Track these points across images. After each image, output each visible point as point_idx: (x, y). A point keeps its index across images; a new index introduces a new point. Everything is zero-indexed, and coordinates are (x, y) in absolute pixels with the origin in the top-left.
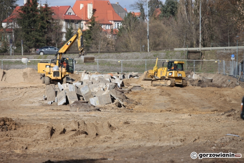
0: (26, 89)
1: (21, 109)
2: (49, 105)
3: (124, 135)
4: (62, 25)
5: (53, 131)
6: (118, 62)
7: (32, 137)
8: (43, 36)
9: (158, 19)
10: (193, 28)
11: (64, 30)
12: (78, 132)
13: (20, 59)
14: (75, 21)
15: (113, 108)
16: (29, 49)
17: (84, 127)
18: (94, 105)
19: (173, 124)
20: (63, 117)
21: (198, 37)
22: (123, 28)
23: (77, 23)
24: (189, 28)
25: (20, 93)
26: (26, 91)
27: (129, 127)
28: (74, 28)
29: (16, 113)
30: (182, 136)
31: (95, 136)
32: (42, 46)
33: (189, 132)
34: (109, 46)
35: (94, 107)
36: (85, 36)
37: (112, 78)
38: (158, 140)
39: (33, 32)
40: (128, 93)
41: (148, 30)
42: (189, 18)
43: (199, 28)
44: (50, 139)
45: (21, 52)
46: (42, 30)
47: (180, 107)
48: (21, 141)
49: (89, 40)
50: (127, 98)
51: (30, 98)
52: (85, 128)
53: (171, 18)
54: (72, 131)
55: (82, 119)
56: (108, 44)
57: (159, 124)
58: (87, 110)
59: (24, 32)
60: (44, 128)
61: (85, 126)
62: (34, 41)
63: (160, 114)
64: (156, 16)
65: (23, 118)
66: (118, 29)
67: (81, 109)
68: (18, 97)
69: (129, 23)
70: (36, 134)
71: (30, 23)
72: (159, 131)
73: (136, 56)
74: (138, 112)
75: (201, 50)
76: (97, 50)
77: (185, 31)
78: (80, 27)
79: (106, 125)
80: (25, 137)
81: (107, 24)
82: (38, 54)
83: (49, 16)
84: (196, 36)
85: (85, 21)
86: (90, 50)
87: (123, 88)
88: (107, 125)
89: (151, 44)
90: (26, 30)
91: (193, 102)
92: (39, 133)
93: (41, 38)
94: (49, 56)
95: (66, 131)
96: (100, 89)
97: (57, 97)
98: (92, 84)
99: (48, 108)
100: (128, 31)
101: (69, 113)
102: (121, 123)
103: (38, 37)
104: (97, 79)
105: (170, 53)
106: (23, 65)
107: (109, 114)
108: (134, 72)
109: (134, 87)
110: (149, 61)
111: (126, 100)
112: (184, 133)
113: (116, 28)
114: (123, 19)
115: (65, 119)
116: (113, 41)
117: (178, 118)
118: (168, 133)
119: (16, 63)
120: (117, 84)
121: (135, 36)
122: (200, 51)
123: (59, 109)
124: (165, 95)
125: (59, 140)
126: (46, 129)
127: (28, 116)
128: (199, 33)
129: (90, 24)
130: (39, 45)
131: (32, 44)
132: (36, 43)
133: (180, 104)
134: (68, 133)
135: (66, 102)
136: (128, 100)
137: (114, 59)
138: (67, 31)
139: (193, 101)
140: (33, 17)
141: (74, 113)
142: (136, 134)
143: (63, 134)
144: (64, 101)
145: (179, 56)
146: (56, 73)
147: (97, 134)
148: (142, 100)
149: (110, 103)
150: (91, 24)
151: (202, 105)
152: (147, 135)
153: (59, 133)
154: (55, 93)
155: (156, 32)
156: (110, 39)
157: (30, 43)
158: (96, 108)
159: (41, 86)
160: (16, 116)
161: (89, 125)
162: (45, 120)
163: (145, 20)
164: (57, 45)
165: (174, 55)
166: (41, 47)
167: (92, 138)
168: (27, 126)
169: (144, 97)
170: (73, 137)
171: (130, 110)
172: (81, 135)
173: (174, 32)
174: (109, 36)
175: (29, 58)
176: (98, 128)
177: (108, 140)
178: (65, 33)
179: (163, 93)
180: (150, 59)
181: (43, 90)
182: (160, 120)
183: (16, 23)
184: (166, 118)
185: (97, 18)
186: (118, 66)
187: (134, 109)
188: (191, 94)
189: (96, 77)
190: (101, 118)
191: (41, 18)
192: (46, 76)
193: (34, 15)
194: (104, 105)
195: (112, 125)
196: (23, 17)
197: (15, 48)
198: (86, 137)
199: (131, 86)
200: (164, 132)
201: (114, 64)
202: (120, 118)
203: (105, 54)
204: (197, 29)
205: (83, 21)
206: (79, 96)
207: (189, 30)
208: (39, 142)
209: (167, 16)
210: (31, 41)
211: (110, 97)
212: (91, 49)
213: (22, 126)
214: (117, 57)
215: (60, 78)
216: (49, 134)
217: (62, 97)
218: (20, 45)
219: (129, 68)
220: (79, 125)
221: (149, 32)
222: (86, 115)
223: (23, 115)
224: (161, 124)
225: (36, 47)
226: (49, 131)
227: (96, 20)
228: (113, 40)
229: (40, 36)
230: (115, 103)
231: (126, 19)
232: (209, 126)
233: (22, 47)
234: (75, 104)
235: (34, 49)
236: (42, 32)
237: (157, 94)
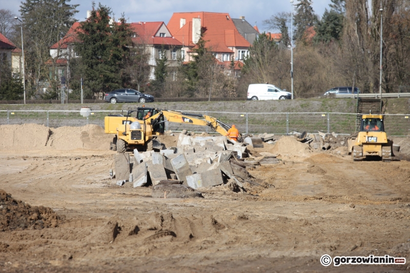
0: (85, 159)
1: (72, 192)
2: (118, 187)
3: (236, 238)
4: (150, 54)
5: (118, 230)
6: (241, 116)
7: (82, 239)
8: (117, 71)
9: (310, 45)
10: (369, 59)
11: (152, 62)
12: (159, 232)
13: (78, 110)
14: (171, 47)
15: (225, 193)
16: (94, 94)
17: (171, 224)
18: (193, 187)
19: (323, 220)
20: (139, 207)
21: (378, 75)
22: (251, 58)
23: (174, 51)
24: (363, 61)
25: (73, 166)
26: (84, 163)
27: (246, 224)
28: (169, 59)
29: (62, 200)
30: (334, 241)
31: (187, 240)
32: (115, 88)
33: (346, 234)
34: (226, 89)
35: (193, 190)
36: (187, 72)
37: (229, 142)
38: (292, 246)
39: (99, 65)
40: (255, 168)
41: (292, 63)
42: (363, 44)
43: (379, 61)
44: (112, 243)
45: (80, 99)
46: (115, 62)
47: (339, 193)
48: (64, 246)
49: (193, 79)
50: (250, 176)
51: (90, 174)
52: (173, 226)
53: (332, 43)
54: (149, 231)
55: (171, 211)
56: (226, 85)
57: (298, 221)
58: (181, 195)
59: (85, 65)
60: (103, 225)
61: (173, 222)
62: (101, 81)
63: (304, 203)
64: (307, 40)
65: (73, 208)
66: (242, 61)
67: (171, 194)
68: (69, 173)
69: (262, 52)
70: (90, 234)
71: (96, 51)
72: (297, 232)
73: (271, 106)
74: (266, 200)
75: (382, 98)
76: (207, 96)
77: (354, 65)
78: (179, 57)
79: (208, 220)
80: (72, 240)
81: (224, 53)
82: (108, 102)
83: (128, 38)
84: (373, 74)
85: (188, 47)
86: (196, 96)
87: (247, 160)
88: (211, 221)
89: (298, 86)
90: (88, 61)
91: (363, 185)
92: (94, 233)
93: (113, 75)
94: (125, 105)
95: (139, 230)
96: (205, 161)
97: (132, 174)
98: (194, 152)
99: (117, 191)
100: (260, 64)
101: (150, 200)
102: (234, 217)
103: (108, 73)
104: (203, 144)
105: (329, 102)
106: (83, 121)
107: (216, 203)
108: (268, 133)
109: (265, 158)
110: (292, 115)
111: (250, 180)
112: (339, 236)
113: (239, 59)
114: (251, 44)
115: (142, 210)
116: (233, 81)
117: (331, 212)
118: (312, 236)
119: (71, 116)
120: (236, 153)
121: (270, 73)
122: (380, 98)
123: (135, 193)
124: (316, 172)
125: (127, 246)
126: (106, 227)
127: (81, 204)
128: (379, 69)
129: (196, 52)
130: (110, 86)
131: (98, 84)
132: (105, 84)
133: (339, 187)
134: (143, 234)
135: (146, 182)
136: (252, 179)
137: (234, 112)
138: (157, 64)
139: (362, 182)
140: (101, 41)
141: (158, 200)
142: (257, 237)
143: (135, 235)
144: (144, 180)
145: (343, 107)
146: (135, 134)
147: (191, 236)
148: (276, 179)
149: (220, 185)
150: (198, 53)
151: (376, 190)
152: (276, 238)
153: (128, 234)
154: (129, 166)
155: (306, 67)
156: (229, 78)
157: (96, 84)
158: (195, 192)
159: (109, 155)
160: (62, 204)
161: (181, 221)
162: (108, 211)
163: (289, 46)
164: (139, 87)
165: (335, 105)
166: (113, 90)
167: (183, 242)
168: (76, 221)
169: (280, 174)
170: (150, 240)
171: (252, 197)
172: (164, 236)
173: (337, 67)
174: (228, 73)
175: (93, 108)
176: (194, 226)
177: (209, 245)
178: (154, 66)
179: (313, 168)
180: (294, 111)
181: (111, 162)
182: (302, 214)
183: (72, 50)
184: (313, 210)
185: (207, 42)
186: (240, 123)
187: (260, 195)
188: (360, 172)
189: (201, 141)
190: (202, 209)
191: (113, 43)
192: (119, 139)
193: (102, 37)
194: (211, 188)
195: (219, 221)
196: (84, 40)
197: (70, 91)
198: (172, 240)
199: (261, 156)
200: (304, 234)
201: (234, 119)
202: (235, 209)
203: (220, 102)
204: (376, 62)
205: (185, 46)
206: (169, 173)
207: (362, 64)
208: (93, 248)
209: (326, 39)
210: (97, 79)
211: (221, 174)
212: (197, 94)
213: (68, 221)
214: (239, 108)
215: (142, 141)
216: (111, 235)
217: (141, 173)
218: (79, 87)
219: (260, 127)
220: (162, 221)
221: (293, 66)
222: (178, 204)
223: (73, 202)
224: (301, 220)
225: (106, 90)
226: (111, 230)
227: (206, 45)
228: (234, 79)
229: (112, 72)
230: (228, 184)
231: (255, 44)
232: (383, 225)
233: (82, 90)
234: (162, 186)
235: (101, 94)
236: (116, 65)
237: (302, 169)
